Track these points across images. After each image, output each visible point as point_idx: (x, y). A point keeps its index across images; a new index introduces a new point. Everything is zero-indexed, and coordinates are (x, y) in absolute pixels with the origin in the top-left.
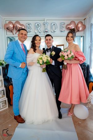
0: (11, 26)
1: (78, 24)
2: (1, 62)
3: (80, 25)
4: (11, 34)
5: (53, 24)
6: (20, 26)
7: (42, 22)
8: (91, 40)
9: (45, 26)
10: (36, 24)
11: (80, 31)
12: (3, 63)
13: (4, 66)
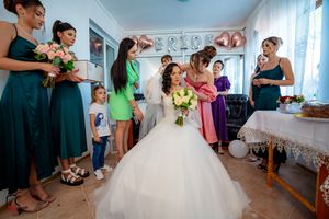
1: (233, 37)
3: (237, 38)
5: (194, 38)
6: (147, 42)
7: (178, 36)
10: (170, 39)
11: (240, 46)
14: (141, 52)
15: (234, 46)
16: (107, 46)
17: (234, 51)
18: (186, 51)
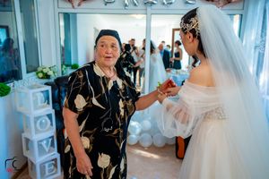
2: (45, 71)
4: (69, 5)
8: (263, 28)
12: (51, 73)
13: (52, 80)
14: (79, 5)
17: (227, 9)
18: (154, 7)
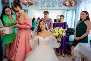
0: (26, 2)
1: (71, 1)
3: (73, 2)
4: (26, 7)
5: (54, 1)
6: (31, 2)
9: (48, 2)
10: (42, 1)
11: (74, 6)
14: (28, 7)
15: (71, 6)
16: (12, 3)
17: (71, 8)
18: (50, 7)
